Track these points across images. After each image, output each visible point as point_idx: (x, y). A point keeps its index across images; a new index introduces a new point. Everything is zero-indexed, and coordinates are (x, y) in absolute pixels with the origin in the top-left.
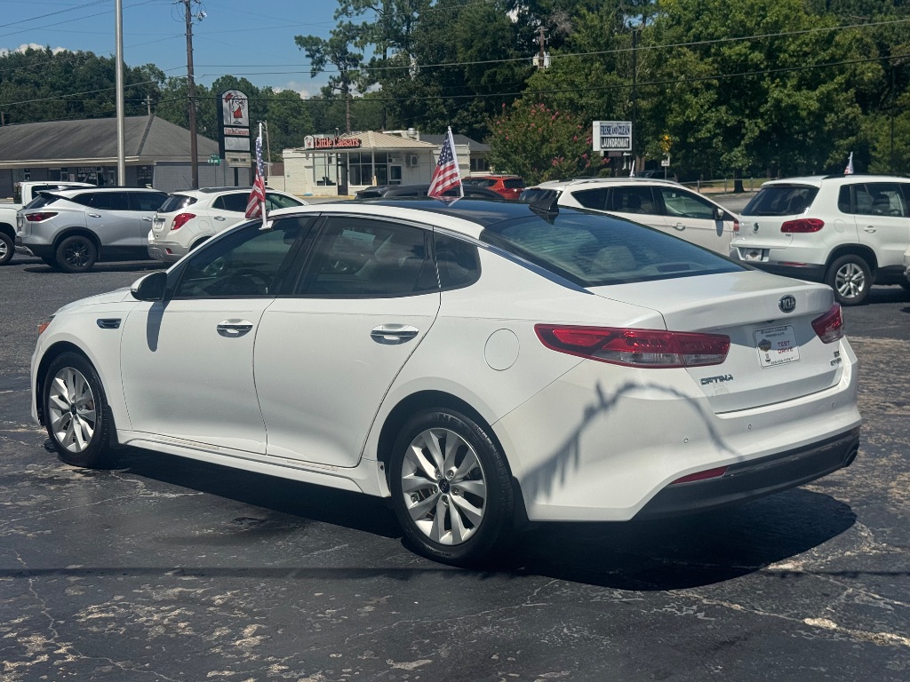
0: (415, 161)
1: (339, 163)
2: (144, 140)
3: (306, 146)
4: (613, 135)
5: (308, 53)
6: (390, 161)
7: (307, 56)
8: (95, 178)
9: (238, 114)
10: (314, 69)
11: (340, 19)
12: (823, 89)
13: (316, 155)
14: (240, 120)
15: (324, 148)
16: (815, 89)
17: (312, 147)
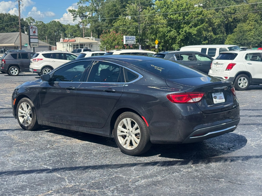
0: (92, 46)
1: (70, 46)
2: (17, 39)
3: (61, 42)
4: (130, 40)
5: (72, 14)
6: (84, 46)
7: (72, 15)
8: (3, 50)
9: (34, 32)
10: (74, 19)
11: (79, 5)
12: (198, 27)
13: (64, 44)
14: (35, 34)
15: (66, 42)
16: (196, 27)
17: (62, 42)
